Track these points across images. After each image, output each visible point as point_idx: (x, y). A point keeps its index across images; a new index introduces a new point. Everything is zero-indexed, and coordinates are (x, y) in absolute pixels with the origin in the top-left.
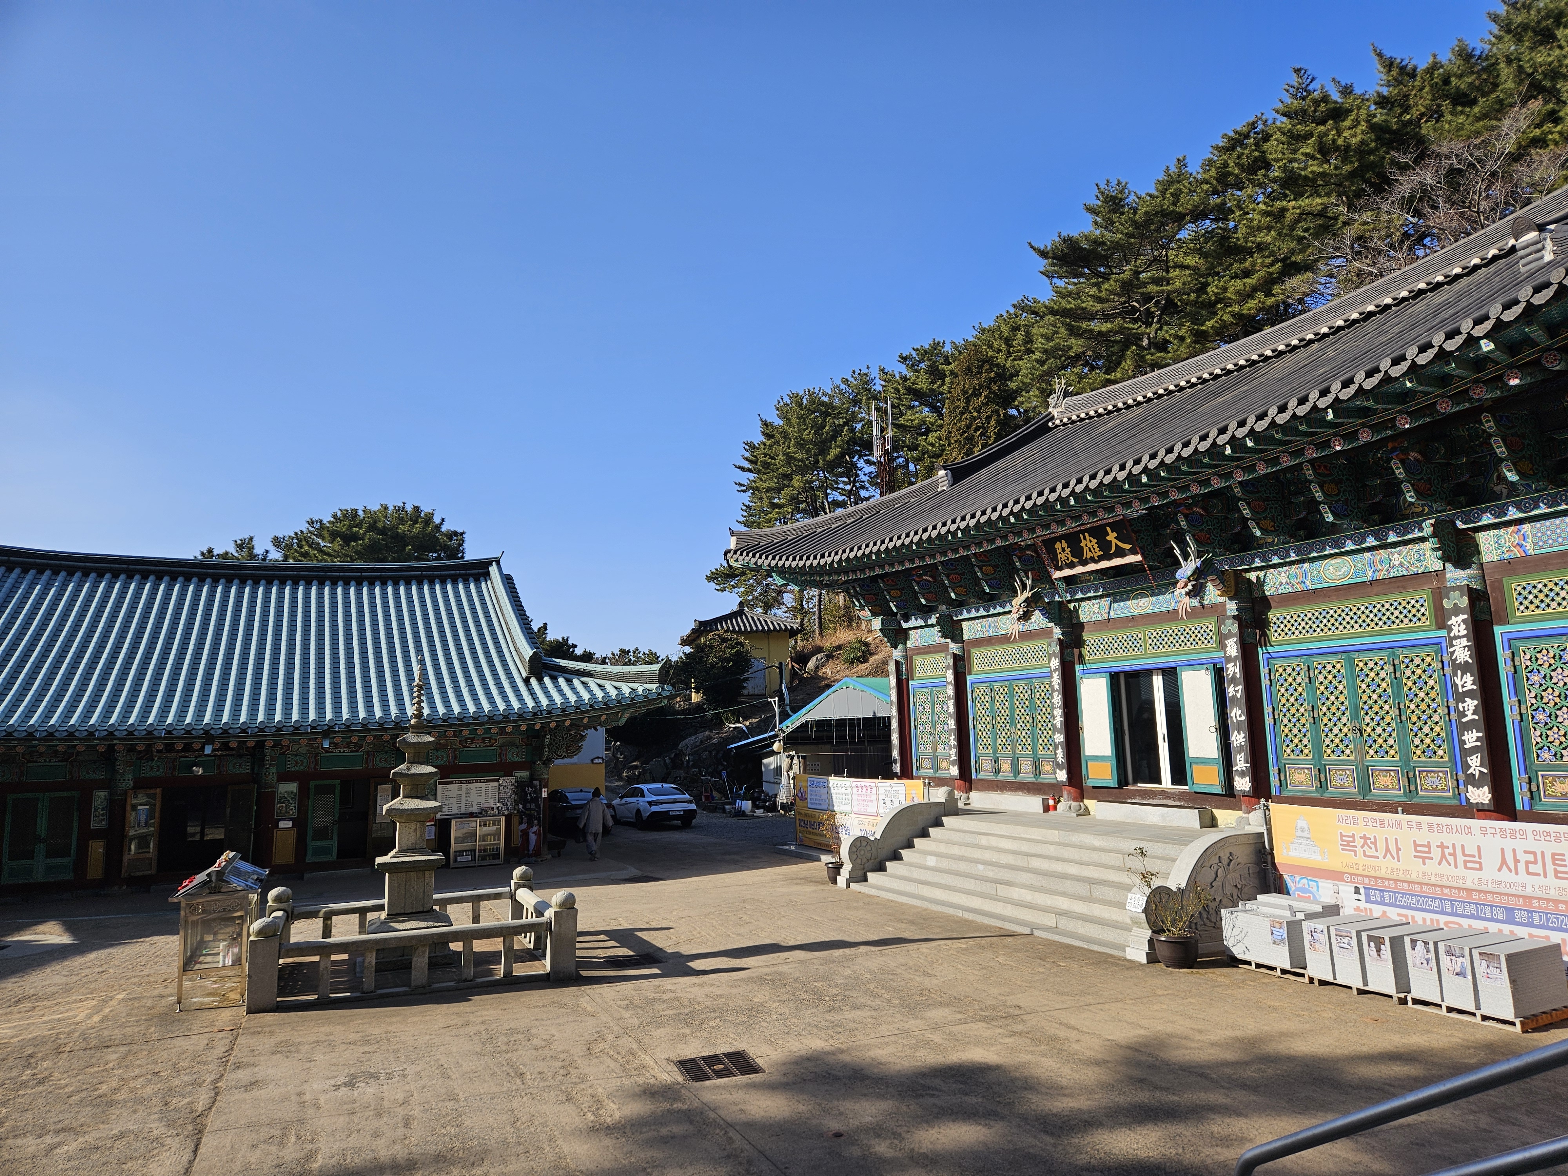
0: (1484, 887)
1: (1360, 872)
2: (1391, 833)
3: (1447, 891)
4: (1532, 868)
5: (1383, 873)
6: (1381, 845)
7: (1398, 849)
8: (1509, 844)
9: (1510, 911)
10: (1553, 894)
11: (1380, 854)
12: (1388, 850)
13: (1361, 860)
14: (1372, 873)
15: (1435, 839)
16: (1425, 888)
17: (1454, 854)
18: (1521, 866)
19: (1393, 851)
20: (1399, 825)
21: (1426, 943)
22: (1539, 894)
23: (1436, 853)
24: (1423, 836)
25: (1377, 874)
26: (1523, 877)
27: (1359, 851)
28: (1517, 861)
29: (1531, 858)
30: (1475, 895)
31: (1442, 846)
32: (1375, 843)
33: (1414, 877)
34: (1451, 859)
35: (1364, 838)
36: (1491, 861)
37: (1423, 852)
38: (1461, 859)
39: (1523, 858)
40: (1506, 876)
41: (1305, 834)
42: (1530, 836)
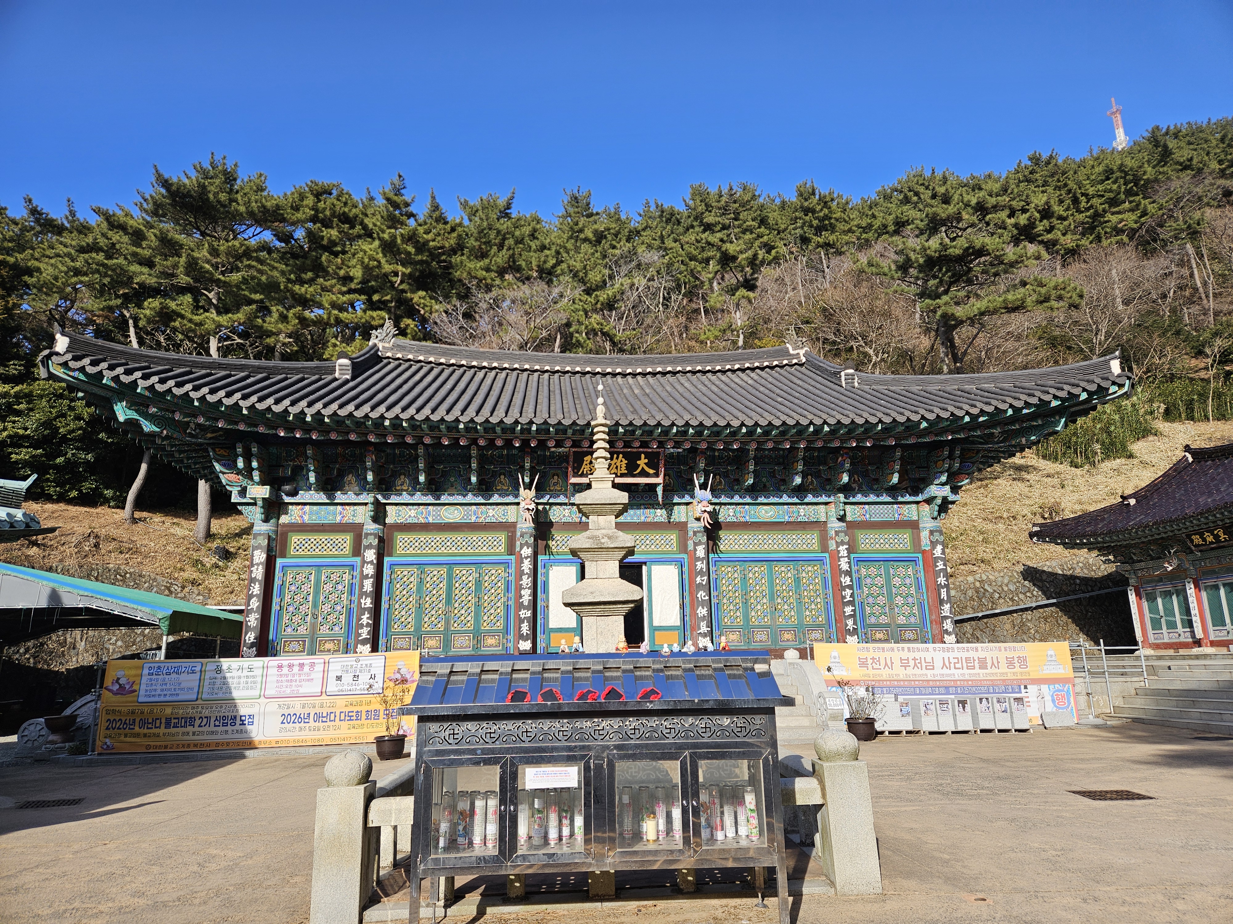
0: (936, 678)
1: (871, 678)
2: (888, 654)
3: (917, 683)
4: (957, 666)
5: (884, 678)
6: (883, 662)
7: (892, 663)
8: (946, 655)
9: (947, 688)
10: (967, 677)
11: (882, 667)
12: (886, 664)
13: (871, 672)
14: (878, 678)
15: (911, 655)
16: (906, 683)
17: (920, 663)
18: (952, 665)
19: (889, 665)
20: (893, 650)
21: (987, 699)
22: (961, 678)
23: (912, 663)
24: (905, 655)
25: (881, 678)
26: (953, 671)
27: (870, 666)
28: (950, 663)
29: (956, 661)
30: (931, 683)
31: (915, 659)
32: (879, 661)
33: (901, 677)
34: (919, 665)
35: (873, 659)
36: (938, 664)
37: (905, 664)
38: (924, 664)
39: (952, 661)
40: (945, 671)
41: (837, 660)
42: (956, 650)
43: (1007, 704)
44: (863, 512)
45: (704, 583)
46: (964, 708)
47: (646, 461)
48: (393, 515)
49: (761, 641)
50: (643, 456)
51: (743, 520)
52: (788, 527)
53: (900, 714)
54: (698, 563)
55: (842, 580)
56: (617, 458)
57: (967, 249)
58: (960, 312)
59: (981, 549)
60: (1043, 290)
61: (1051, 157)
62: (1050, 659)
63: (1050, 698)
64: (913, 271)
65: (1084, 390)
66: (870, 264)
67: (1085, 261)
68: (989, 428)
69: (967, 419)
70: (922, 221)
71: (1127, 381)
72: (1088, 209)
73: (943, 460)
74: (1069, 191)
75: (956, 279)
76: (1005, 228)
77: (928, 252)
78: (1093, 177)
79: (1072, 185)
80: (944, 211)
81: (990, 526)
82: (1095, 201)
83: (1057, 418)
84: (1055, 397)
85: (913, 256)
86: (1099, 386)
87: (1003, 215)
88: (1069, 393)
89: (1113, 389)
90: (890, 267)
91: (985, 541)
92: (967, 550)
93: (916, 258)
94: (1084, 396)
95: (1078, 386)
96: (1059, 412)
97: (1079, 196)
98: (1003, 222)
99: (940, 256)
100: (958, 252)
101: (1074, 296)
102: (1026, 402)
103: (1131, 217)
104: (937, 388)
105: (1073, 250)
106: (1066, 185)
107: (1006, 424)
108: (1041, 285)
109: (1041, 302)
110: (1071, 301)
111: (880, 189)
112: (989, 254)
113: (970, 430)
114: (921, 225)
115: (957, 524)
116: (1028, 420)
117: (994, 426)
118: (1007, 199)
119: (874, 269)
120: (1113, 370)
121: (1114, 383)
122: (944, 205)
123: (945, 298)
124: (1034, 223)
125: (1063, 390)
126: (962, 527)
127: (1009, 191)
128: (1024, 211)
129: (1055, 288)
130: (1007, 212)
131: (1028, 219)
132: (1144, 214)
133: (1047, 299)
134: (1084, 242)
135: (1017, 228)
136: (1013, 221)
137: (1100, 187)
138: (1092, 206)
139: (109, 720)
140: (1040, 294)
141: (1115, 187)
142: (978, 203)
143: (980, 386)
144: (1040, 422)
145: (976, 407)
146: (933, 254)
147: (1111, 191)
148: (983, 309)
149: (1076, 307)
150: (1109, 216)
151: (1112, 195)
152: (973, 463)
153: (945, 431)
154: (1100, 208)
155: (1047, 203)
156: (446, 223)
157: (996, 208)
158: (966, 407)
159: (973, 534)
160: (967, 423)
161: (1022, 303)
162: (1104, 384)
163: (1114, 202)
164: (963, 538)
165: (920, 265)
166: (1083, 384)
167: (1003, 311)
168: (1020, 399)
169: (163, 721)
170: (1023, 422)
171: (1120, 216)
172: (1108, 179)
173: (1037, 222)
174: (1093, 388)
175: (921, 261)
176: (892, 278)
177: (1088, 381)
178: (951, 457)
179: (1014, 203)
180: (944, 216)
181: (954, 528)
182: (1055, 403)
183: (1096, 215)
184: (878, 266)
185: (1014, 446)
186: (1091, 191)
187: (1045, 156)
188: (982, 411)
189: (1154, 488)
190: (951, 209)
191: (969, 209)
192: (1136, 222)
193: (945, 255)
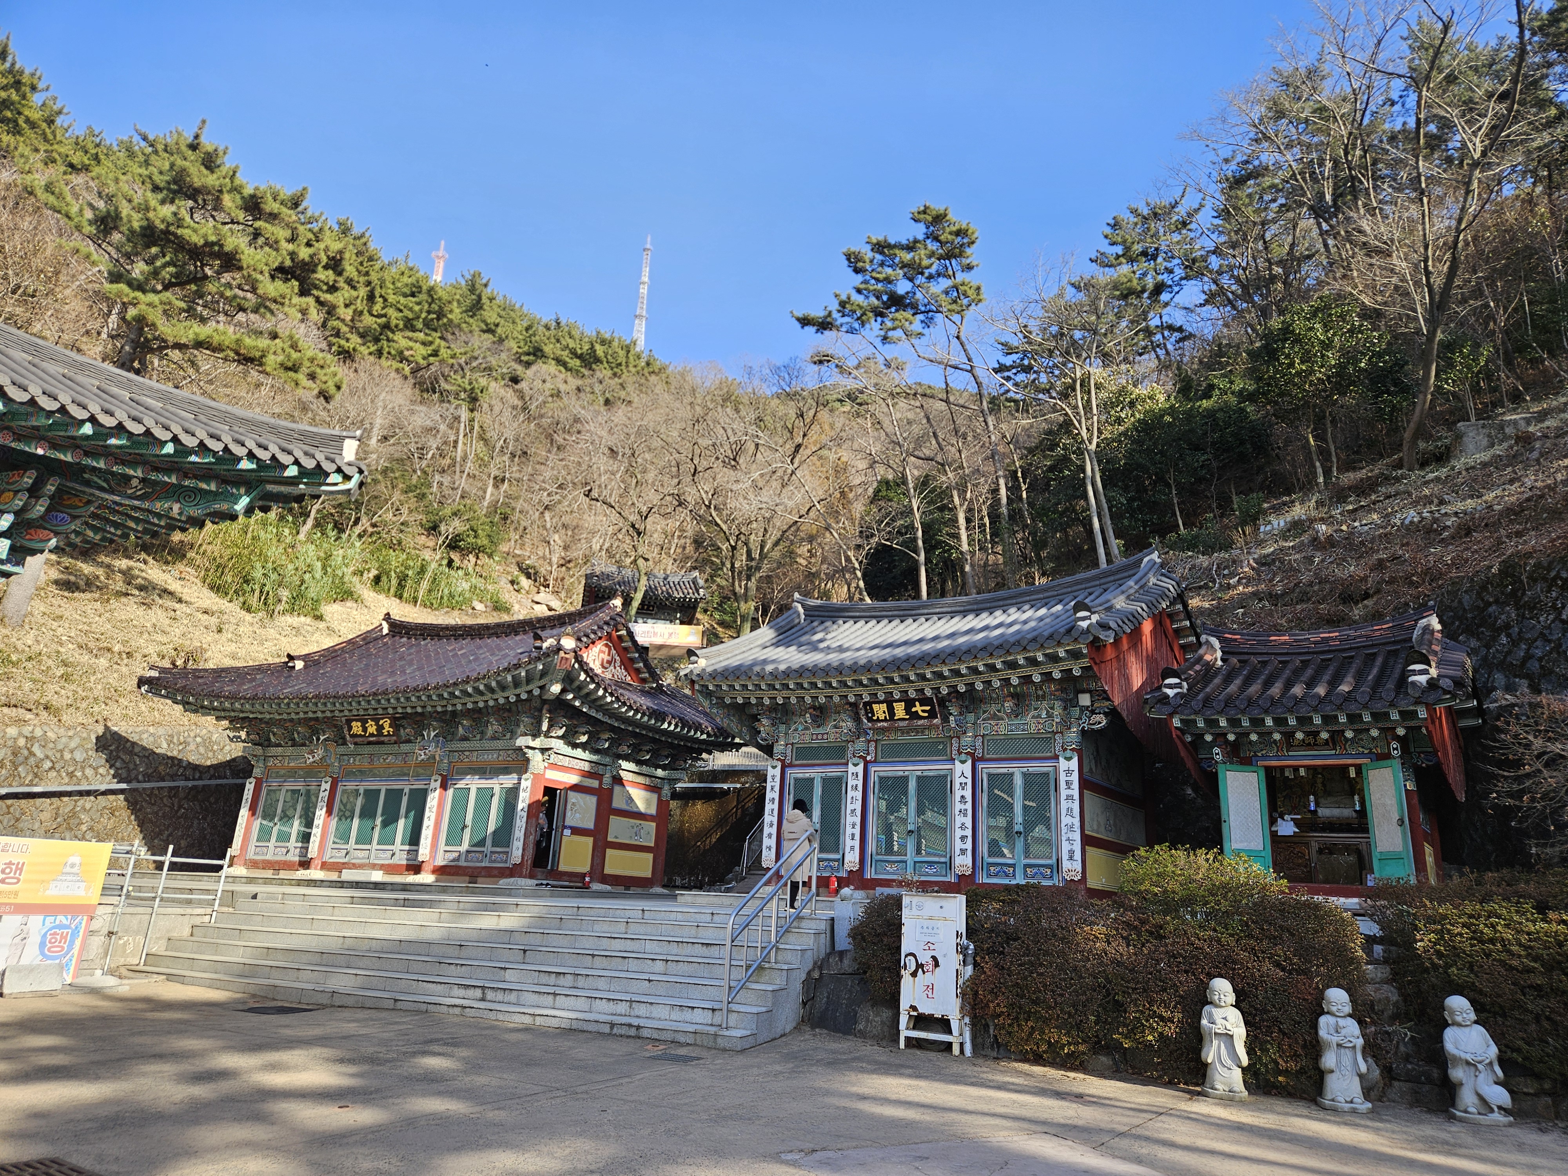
59: (52, 688)
63: (38, 939)
65: (296, 462)
68: (123, 463)
69: (87, 429)
70: (161, 173)
71: (357, 476)
72: (379, 316)
74: (369, 283)
77: (151, 215)
78: (399, 285)
79: (374, 277)
80: (199, 177)
83: (242, 490)
84: (251, 455)
86: (318, 465)
88: (274, 458)
89: (335, 478)
100: (196, 239)
102: (202, 444)
107: (157, 469)
108: (294, 346)
109: (288, 369)
110: (324, 387)
113: (87, 454)
114: (159, 179)
116: (196, 477)
117: (133, 463)
121: (339, 470)
122: (203, 168)
123: (152, 297)
125: (266, 449)
129: (312, 360)
131: (311, 256)
132: (435, 354)
134: (363, 350)
135: (292, 260)
136: (291, 247)
138: (385, 316)
144: (213, 487)
145: (112, 415)
149: (327, 399)
153: (36, 435)
158: (95, 408)
160: (87, 437)
162: (328, 466)
166: (299, 454)
174: (309, 464)
177: (306, 454)
182: (246, 465)
193: (175, 235)
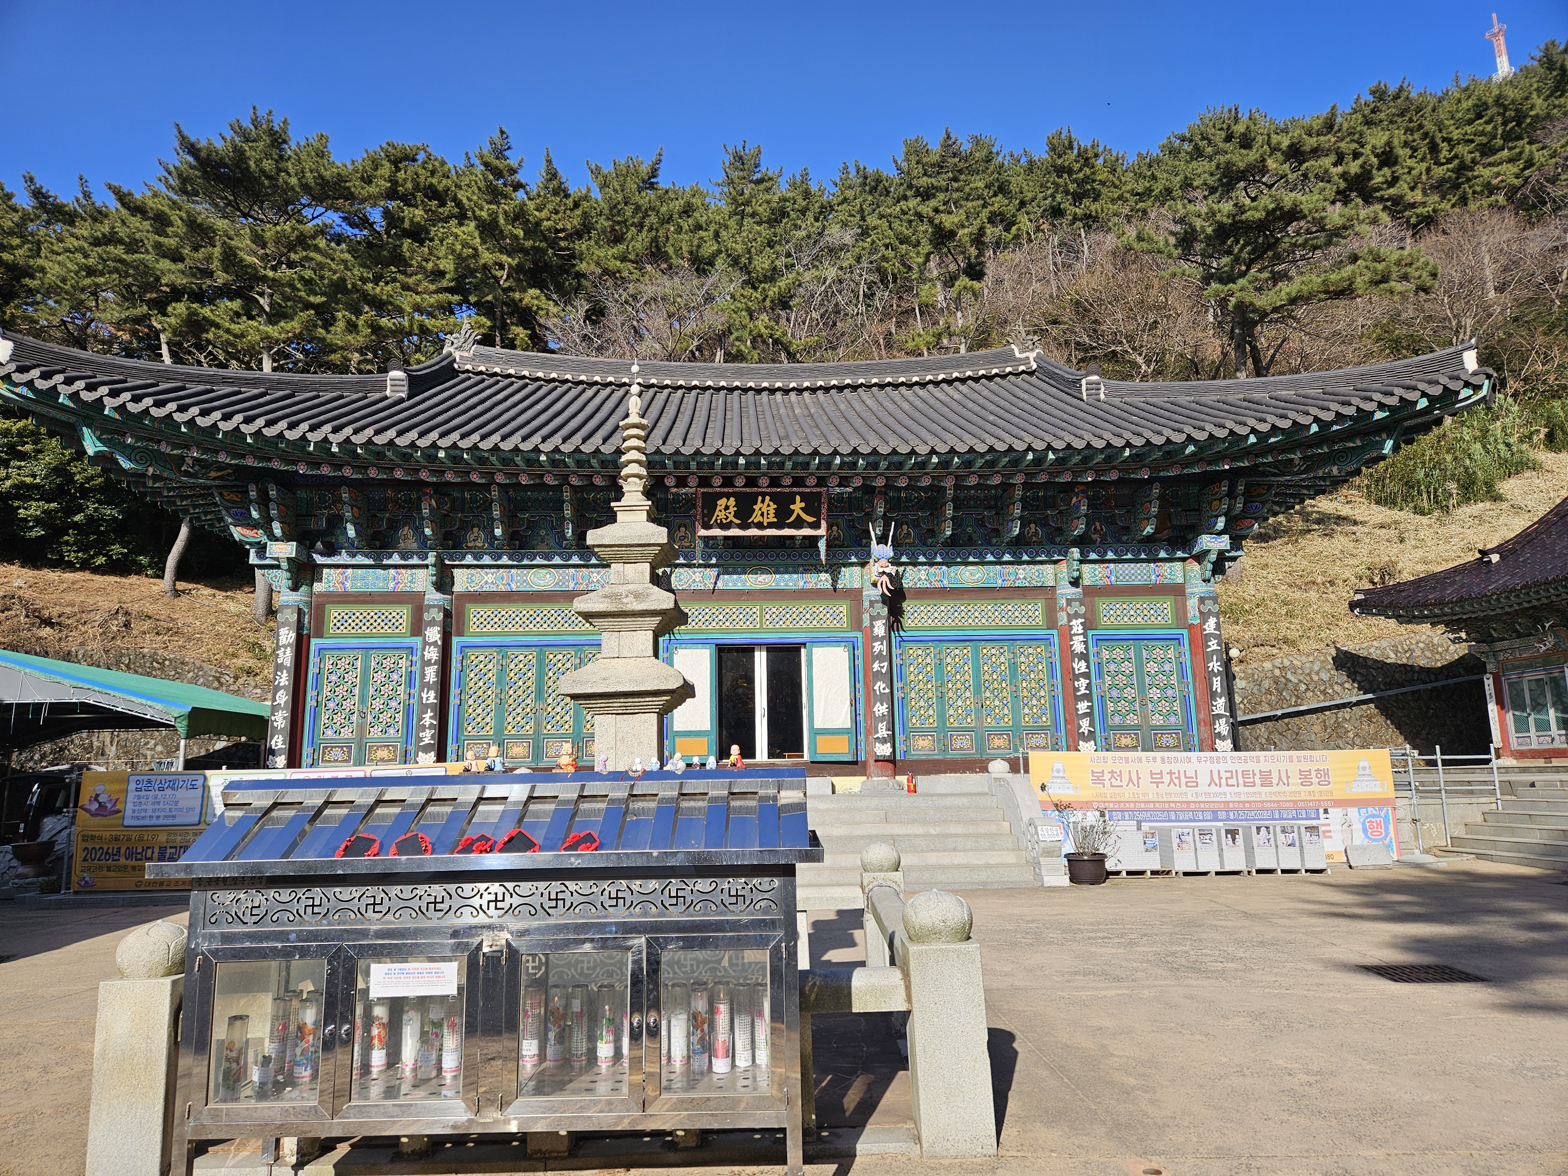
0: (1200, 799)
1: (1108, 799)
2: (1133, 767)
3: (1172, 805)
4: (1230, 782)
5: (1127, 798)
6: (1126, 777)
7: (1139, 778)
8: (1215, 767)
9: (1215, 812)
10: (1243, 798)
11: (1124, 784)
12: (1130, 780)
13: (1108, 791)
14: (1118, 799)
15: (1166, 768)
16: (1157, 805)
17: (1179, 778)
18: (1223, 781)
19: (1134, 781)
20: (1140, 760)
21: (1267, 828)
22: (1235, 799)
23: (1166, 778)
24: (1157, 767)
25: (1123, 799)
26: (1224, 788)
27: (1107, 783)
28: (1220, 778)
29: (1229, 775)
30: (1192, 806)
31: (1171, 773)
32: (1120, 776)
33: (1151, 797)
34: (1177, 781)
35: (1112, 772)
36: (1204, 779)
37: (1156, 778)
38: (1183, 780)
39: (1224, 775)
40: (1214, 789)
41: (1061, 774)
42: (1229, 760)
43: (1295, 835)
44: (1106, 572)
45: (884, 671)
46: (1234, 839)
47: (803, 504)
48: (463, 580)
49: (961, 749)
50: (798, 498)
51: (938, 585)
52: (1002, 594)
53: (1142, 848)
54: (876, 644)
55: (1075, 665)
56: (763, 502)
57: (1274, 210)
58: (1262, 301)
59: (1284, 625)
60: (1380, 267)
61: (1401, 89)
62: (1362, 772)
63: (1360, 826)
64: (1198, 247)
65: (1424, 394)
66: (1140, 238)
67: (1444, 232)
68: (1284, 451)
69: (1252, 439)
70: (1212, 175)
71: (1487, 382)
72: (1449, 161)
73: (1220, 499)
74: (1426, 135)
75: (1257, 255)
76: (1329, 182)
77: (1218, 217)
78: (1460, 115)
79: (1429, 126)
80: (1242, 159)
81: (1298, 595)
82: (1461, 149)
83: (1384, 436)
84: (1381, 406)
85: (1198, 223)
86: (1445, 388)
87: (1327, 162)
88: (1402, 399)
89: (1465, 393)
90: (1167, 241)
91: (1290, 614)
92: (1265, 627)
93: (1202, 227)
94: (1423, 403)
95: (1415, 389)
96: (1384, 427)
97: (1439, 141)
98: (1326, 171)
99: (1235, 223)
100: (1259, 215)
101: (1425, 274)
102: (1338, 414)
103: (1513, 169)
104: (1215, 398)
105: (1429, 217)
106: (1421, 126)
107: (1310, 446)
108: (1378, 259)
109: (1377, 283)
110: (1419, 282)
111: (1165, 141)
112: (1305, 217)
113: (1257, 456)
114: (1211, 181)
115: (1253, 593)
116: (1342, 440)
117: (1292, 450)
118: (1333, 140)
119: (1145, 245)
120: (1467, 366)
121: (1467, 384)
122: (1243, 151)
123: (1242, 282)
124: (1370, 172)
125: (1392, 394)
126: (1259, 596)
127: (1336, 128)
128: (1356, 155)
129: (1398, 263)
130: (1332, 158)
131: (1362, 167)
132: (1530, 164)
133: (1385, 279)
134: (1445, 206)
135: (1345, 180)
136: (1340, 169)
137: (1469, 129)
138: (1456, 156)
139: (86, 848)
140: (1375, 271)
141: (1489, 128)
142: (1290, 147)
143: (1274, 394)
144: (1359, 443)
145: (1265, 421)
146: (1225, 220)
147: (1483, 133)
148: (1293, 294)
149: (1426, 291)
150: (1479, 170)
151: (1484, 140)
152: (1263, 503)
153: (1221, 457)
154: (1468, 158)
155: (1389, 143)
156: (567, 196)
157: (1316, 152)
158: (1252, 422)
159: (1273, 605)
160: (1253, 445)
161: (1350, 285)
162: (1453, 386)
163: (1487, 150)
164: (1259, 610)
165: (1208, 237)
166: (1422, 386)
167: (1323, 296)
168: (1329, 410)
169: (156, 850)
170: (1334, 442)
171: (1495, 169)
172: (1479, 116)
173: (1374, 172)
174: (1436, 391)
175: (1209, 230)
176: (1170, 256)
177: (1430, 382)
178: (1231, 494)
179: (1342, 145)
180: (1242, 165)
181: (1248, 598)
182: (1379, 415)
183: (1463, 168)
184: (1150, 240)
185: (1323, 478)
186: (1456, 134)
187: (1392, 89)
188: (1274, 427)
189: (1525, 539)
190: (1252, 156)
191: (1279, 154)
192: (1517, 177)
193: (1241, 221)
